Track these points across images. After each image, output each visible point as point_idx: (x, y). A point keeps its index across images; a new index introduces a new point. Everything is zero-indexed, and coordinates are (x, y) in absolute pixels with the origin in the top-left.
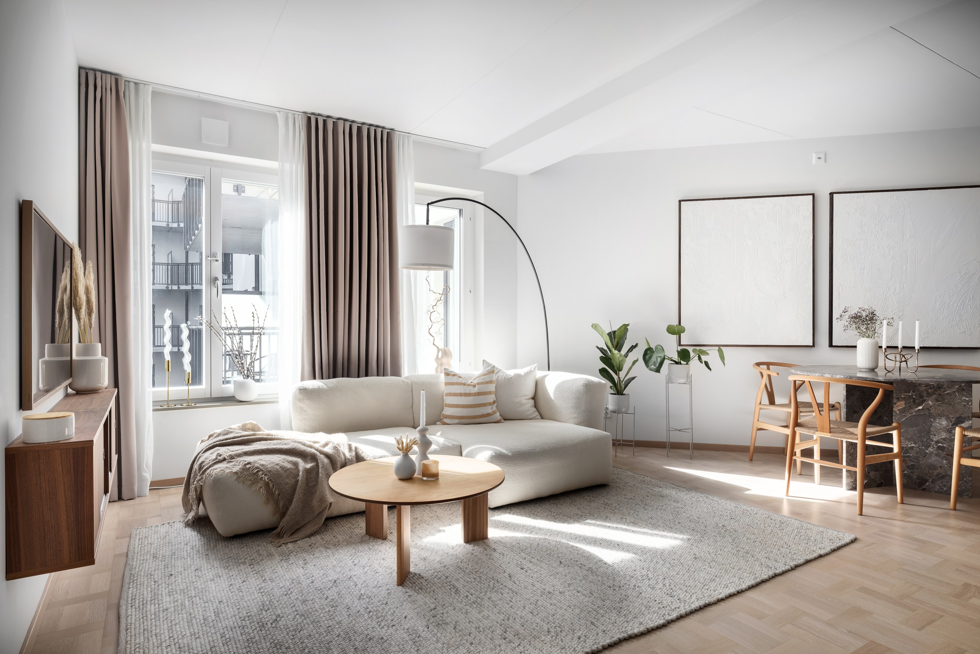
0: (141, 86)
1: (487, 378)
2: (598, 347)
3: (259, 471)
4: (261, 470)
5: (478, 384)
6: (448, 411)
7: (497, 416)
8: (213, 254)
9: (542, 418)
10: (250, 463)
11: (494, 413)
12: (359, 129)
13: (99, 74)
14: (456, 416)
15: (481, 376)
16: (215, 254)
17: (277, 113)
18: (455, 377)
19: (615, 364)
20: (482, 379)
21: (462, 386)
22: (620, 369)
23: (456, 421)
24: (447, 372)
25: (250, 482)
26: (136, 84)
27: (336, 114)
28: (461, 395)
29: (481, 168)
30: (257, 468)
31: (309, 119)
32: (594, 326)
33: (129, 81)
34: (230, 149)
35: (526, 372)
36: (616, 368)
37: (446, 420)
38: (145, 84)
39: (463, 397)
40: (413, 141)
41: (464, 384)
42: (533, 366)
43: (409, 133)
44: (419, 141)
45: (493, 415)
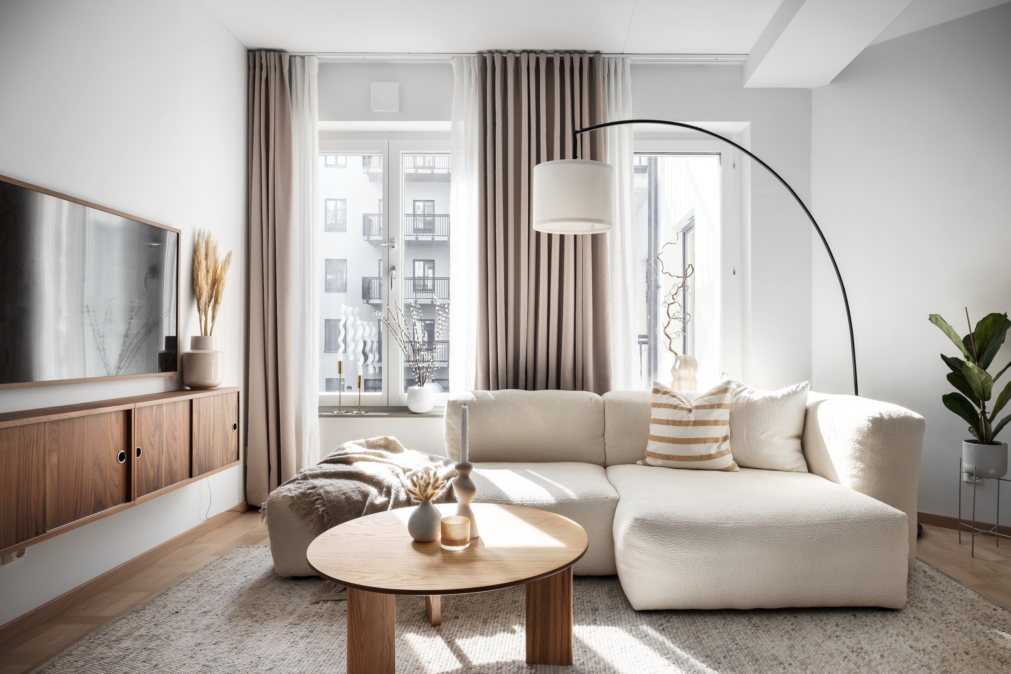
0: (306, 58)
1: (715, 400)
2: (943, 357)
3: (318, 499)
4: (322, 498)
5: (697, 407)
6: (652, 447)
7: (728, 460)
8: (391, 240)
9: (810, 470)
10: (315, 487)
11: (721, 454)
12: (550, 61)
13: (263, 54)
14: (660, 454)
15: (706, 396)
16: (392, 240)
17: (451, 61)
18: (666, 396)
19: (974, 386)
20: (706, 401)
21: (671, 410)
22: (986, 397)
23: (660, 462)
24: (657, 387)
25: (304, 512)
26: (303, 57)
27: (517, 46)
28: (668, 422)
29: (745, 87)
30: (319, 494)
31: (485, 59)
32: (934, 319)
33: (295, 56)
34: (401, 115)
35: (786, 393)
36: (977, 395)
37: (649, 460)
38: (309, 56)
39: (670, 426)
40: (632, 66)
41: (675, 407)
42: (803, 384)
43: (622, 54)
44: (640, 62)
45: (718, 458)
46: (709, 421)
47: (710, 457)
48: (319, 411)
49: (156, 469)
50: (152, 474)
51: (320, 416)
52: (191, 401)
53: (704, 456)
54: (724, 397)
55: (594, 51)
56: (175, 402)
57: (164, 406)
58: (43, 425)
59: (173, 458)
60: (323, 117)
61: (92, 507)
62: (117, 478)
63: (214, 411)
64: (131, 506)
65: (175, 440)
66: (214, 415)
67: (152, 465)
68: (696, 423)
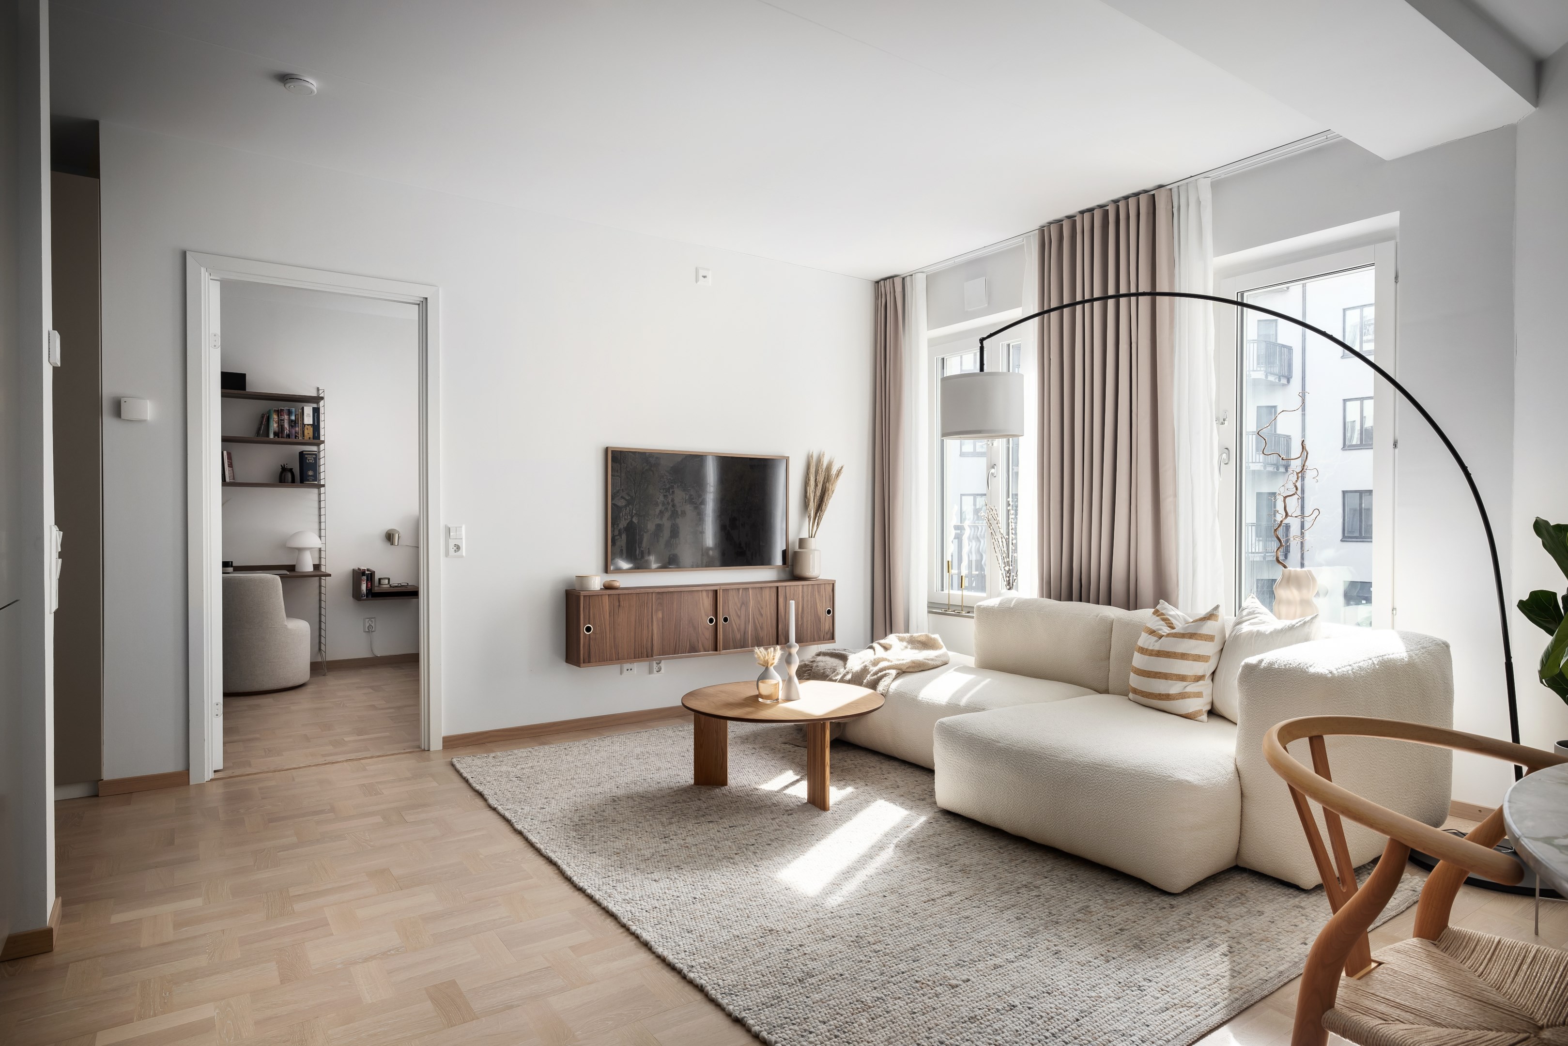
0: (914, 276)
6: (1133, 679)
7: (1195, 705)
11: (1186, 695)
13: (883, 283)
14: (1136, 689)
15: (1192, 622)
17: (1024, 242)
18: (1157, 619)
24: (1158, 608)
26: (912, 276)
29: (1388, 159)
33: (906, 277)
38: (915, 273)
40: (1212, 183)
42: (1307, 619)
43: (1192, 177)
44: (1223, 176)
45: (1177, 699)
46: (1175, 653)
47: (1167, 697)
48: (928, 607)
49: (742, 634)
50: (738, 636)
51: (929, 612)
52: (778, 587)
53: (1163, 695)
54: (1202, 626)
55: (1156, 186)
56: (761, 588)
57: (750, 591)
58: (651, 594)
59: (759, 628)
60: (931, 325)
61: (687, 649)
62: (708, 634)
63: (803, 597)
64: (716, 655)
65: (762, 615)
66: (803, 600)
67: (739, 630)
68: (1160, 654)
